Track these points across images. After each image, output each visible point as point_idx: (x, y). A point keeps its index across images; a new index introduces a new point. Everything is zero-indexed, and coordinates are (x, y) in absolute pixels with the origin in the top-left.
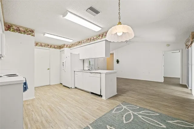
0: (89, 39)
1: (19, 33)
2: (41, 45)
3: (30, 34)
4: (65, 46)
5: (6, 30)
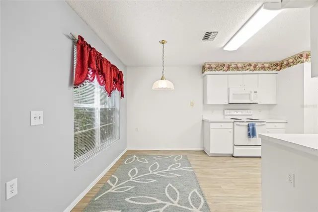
5: (279, 70)
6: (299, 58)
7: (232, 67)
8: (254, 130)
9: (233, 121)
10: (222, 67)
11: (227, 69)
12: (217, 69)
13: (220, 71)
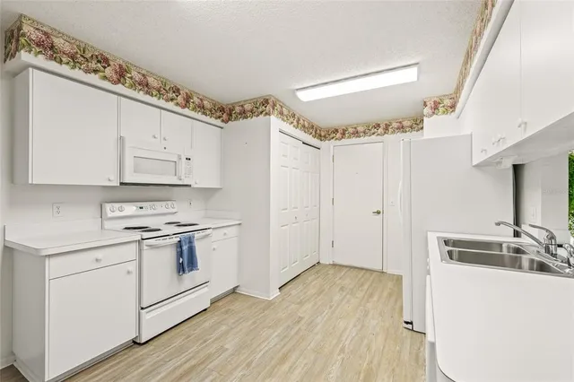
2: (356, 134)
3: (261, 113)
4: (426, 111)
5: (226, 122)
6: (262, 106)
7: (131, 78)
8: (191, 251)
9: (137, 235)
10: (99, 65)
11: (115, 77)
12: (81, 64)
13: (93, 74)
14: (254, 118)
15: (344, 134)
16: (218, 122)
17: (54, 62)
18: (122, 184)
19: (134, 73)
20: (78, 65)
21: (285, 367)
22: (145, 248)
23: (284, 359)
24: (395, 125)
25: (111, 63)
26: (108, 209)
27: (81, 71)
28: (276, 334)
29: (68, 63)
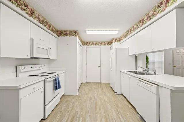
0: (140, 22)
1: (67, 36)
2: (93, 44)
3: (74, 35)
4: (114, 41)
5: (59, 36)
6: (74, 33)
7: (35, 15)
8: (58, 82)
9: (44, 78)
10: (25, 7)
11: (30, 14)
12: (20, 6)
13: (23, 11)
14: (71, 36)
15: (89, 44)
16: (56, 36)
17: (10, 2)
18: (31, 58)
19: (35, 14)
20: (18, 5)
21: (98, 110)
22: (47, 82)
23: (96, 108)
24: (103, 43)
25: (29, 8)
26: (21, 68)
27: (19, 9)
28: (88, 103)
29: (15, 4)
